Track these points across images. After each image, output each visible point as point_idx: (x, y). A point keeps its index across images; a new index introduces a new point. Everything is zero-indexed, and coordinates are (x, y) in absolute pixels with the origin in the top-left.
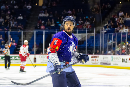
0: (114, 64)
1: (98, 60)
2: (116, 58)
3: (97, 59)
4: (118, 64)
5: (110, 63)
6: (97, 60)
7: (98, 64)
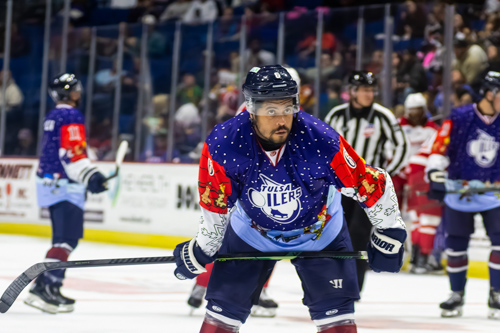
0: (124, 219)
1: (27, 194)
2: (140, 183)
3: (16, 184)
4: (148, 221)
5: (100, 212)
6: (21, 193)
7: (23, 215)
